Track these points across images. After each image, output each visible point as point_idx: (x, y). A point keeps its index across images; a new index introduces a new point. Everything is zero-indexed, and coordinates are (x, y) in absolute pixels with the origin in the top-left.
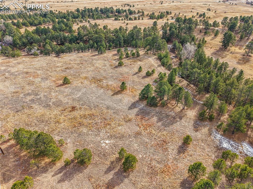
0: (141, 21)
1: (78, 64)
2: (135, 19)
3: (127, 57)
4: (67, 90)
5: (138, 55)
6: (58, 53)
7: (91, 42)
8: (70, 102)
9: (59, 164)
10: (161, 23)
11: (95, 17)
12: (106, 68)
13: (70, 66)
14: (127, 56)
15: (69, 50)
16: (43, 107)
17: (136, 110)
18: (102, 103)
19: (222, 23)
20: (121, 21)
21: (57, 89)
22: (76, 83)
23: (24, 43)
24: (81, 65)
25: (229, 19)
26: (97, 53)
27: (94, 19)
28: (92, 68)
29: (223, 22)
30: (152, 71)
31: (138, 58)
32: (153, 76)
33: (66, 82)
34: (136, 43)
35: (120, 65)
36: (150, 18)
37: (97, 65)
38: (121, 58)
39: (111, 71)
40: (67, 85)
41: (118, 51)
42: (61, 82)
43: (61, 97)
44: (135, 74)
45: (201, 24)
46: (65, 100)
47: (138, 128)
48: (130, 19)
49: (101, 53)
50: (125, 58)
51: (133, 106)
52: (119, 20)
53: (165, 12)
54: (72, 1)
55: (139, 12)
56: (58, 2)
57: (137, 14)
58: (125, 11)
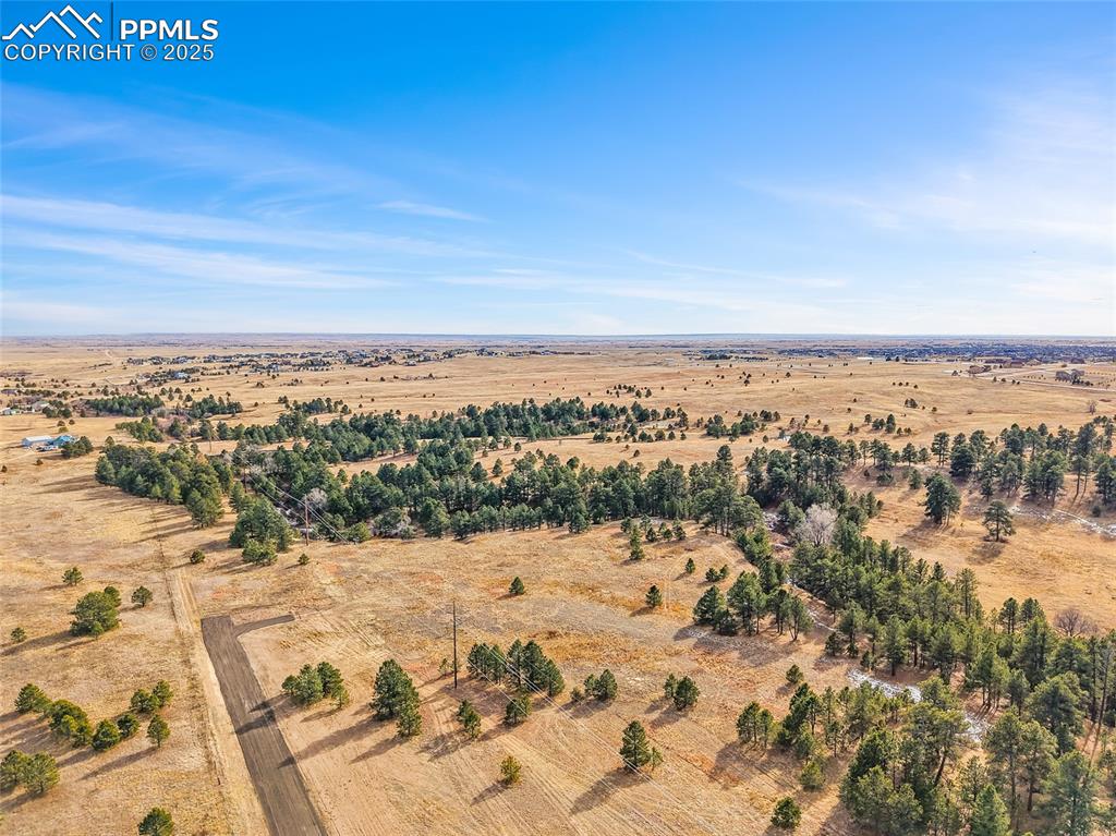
0: (677, 444)
1: (528, 556)
2: (660, 437)
3: (652, 541)
4: (523, 603)
5: (681, 537)
6: (461, 533)
7: (549, 502)
8: (540, 624)
9: (560, 700)
10: (742, 448)
11: (535, 431)
12: (599, 563)
13: (506, 560)
14: (651, 539)
15: (493, 525)
17: (691, 641)
18: (611, 628)
19: (933, 450)
20: (614, 443)
21: (500, 602)
22: (534, 593)
24: (534, 558)
25: (952, 438)
26: (568, 532)
27: (531, 439)
28: (565, 565)
29: (936, 446)
30: (723, 571)
31: (683, 544)
32: (724, 580)
33: (517, 589)
34: (672, 506)
35: (636, 557)
36: (709, 434)
37: (575, 557)
38: (634, 542)
39: (615, 570)
40: (520, 597)
41: (626, 526)
42: (503, 591)
43: (515, 616)
44: (678, 579)
45: (869, 454)
46: (527, 621)
47: (697, 665)
48: (644, 438)
49: (577, 532)
50: (645, 542)
51: (682, 635)
52: (610, 440)
53: (759, 413)
54: (431, 375)
55: (669, 414)
56: (382, 380)
57: (664, 419)
58: (623, 410)
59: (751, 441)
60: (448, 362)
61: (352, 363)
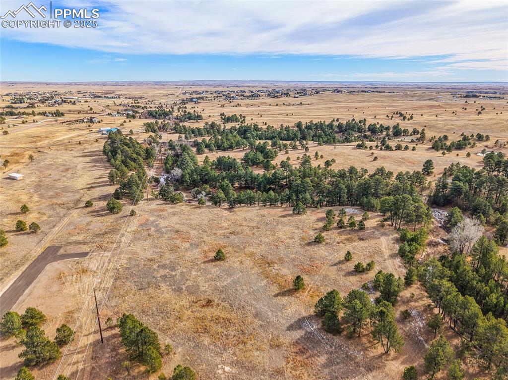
1: (253, 228)
2: (399, 148)
4: (214, 270)
5: (362, 228)
6: (234, 204)
8: (209, 292)
12: (291, 241)
13: (239, 229)
14: (341, 226)
16: (173, 290)
17: (298, 334)
18: (251, 305)
20: (367, 150)
21: (203, 266)
22: (233, 261)
23: (194, 181)
24: (255, 231)
26: (292, 212)
27: (319, 144)
28: (270, 239)
30: (369, 265)
31: (360, 234)
32: (367, 273)
33: (219, 257)
35: (318, 241)
36: (433, 148)
37: (280, 235)
38: (325, 229)
39: (298, 249)
40: (218, 263)
41: (330, 213)
42: (213, 255)
44: (335, 265)
46: (204, 286)
48: (388, 148)
49: (298, 214)
50: (335, 228)
51: (298, 324)
52: (366, 147)
53: (475, 135)
54: (301, 103)
55: (415, 132)
56: (277, 105)
57: (411, 135)
58: (387, 129)
59: (458, 155)
60: (315, 97)
61: (270, 96)
